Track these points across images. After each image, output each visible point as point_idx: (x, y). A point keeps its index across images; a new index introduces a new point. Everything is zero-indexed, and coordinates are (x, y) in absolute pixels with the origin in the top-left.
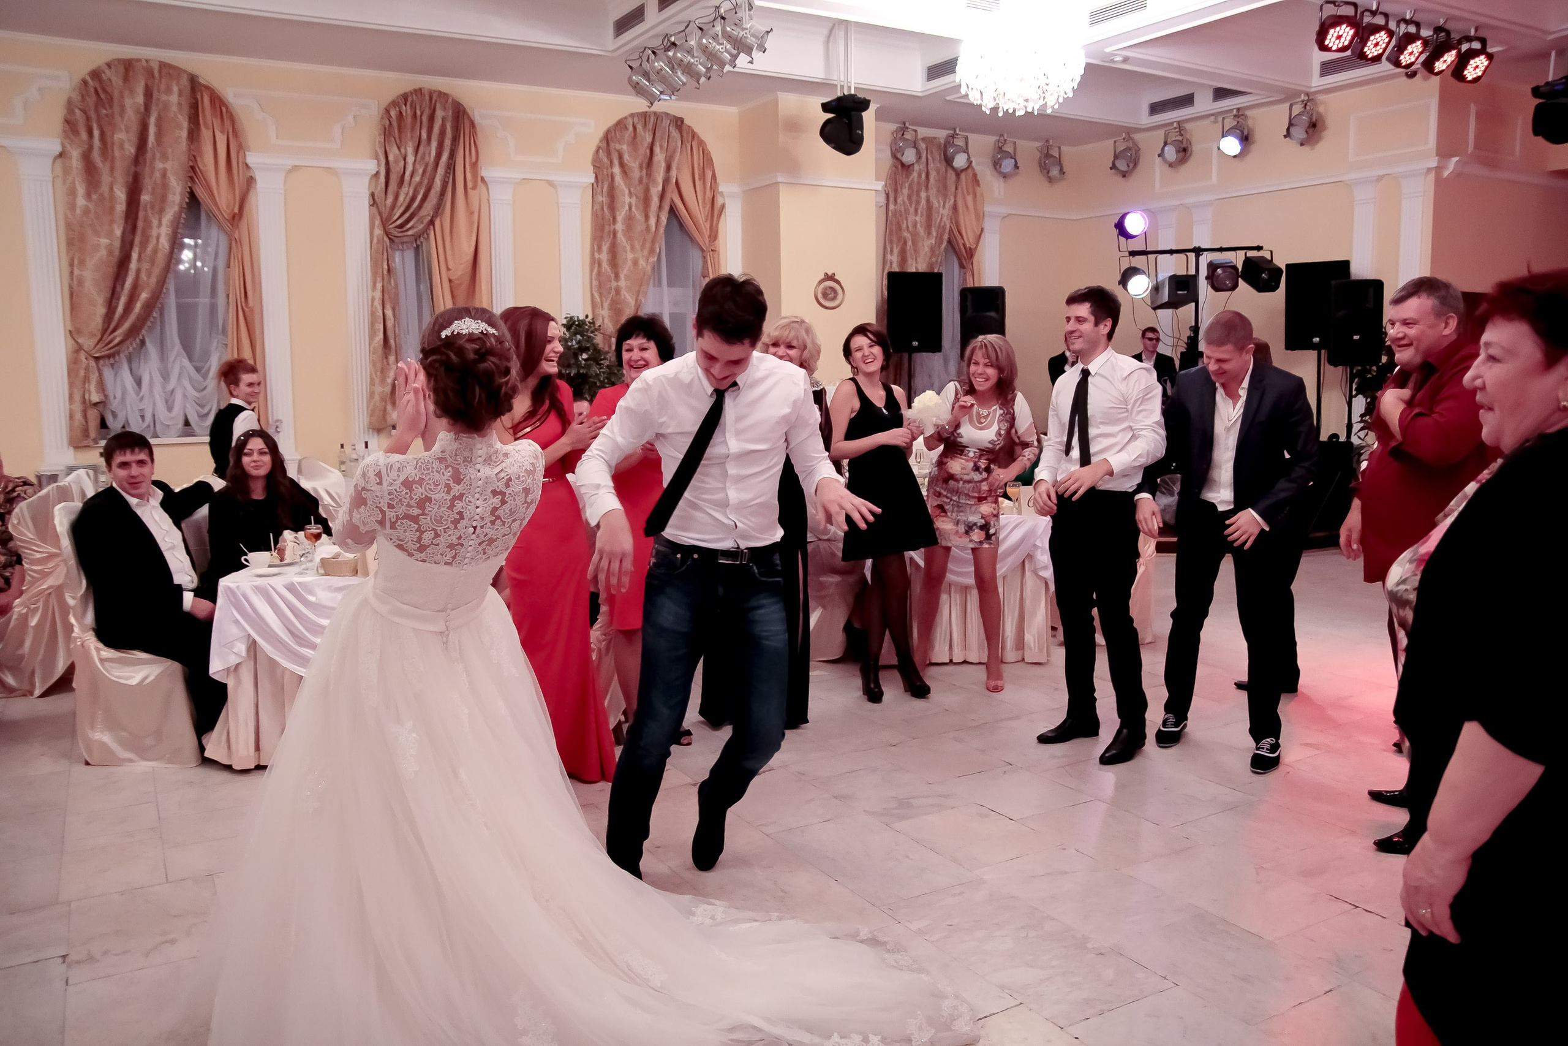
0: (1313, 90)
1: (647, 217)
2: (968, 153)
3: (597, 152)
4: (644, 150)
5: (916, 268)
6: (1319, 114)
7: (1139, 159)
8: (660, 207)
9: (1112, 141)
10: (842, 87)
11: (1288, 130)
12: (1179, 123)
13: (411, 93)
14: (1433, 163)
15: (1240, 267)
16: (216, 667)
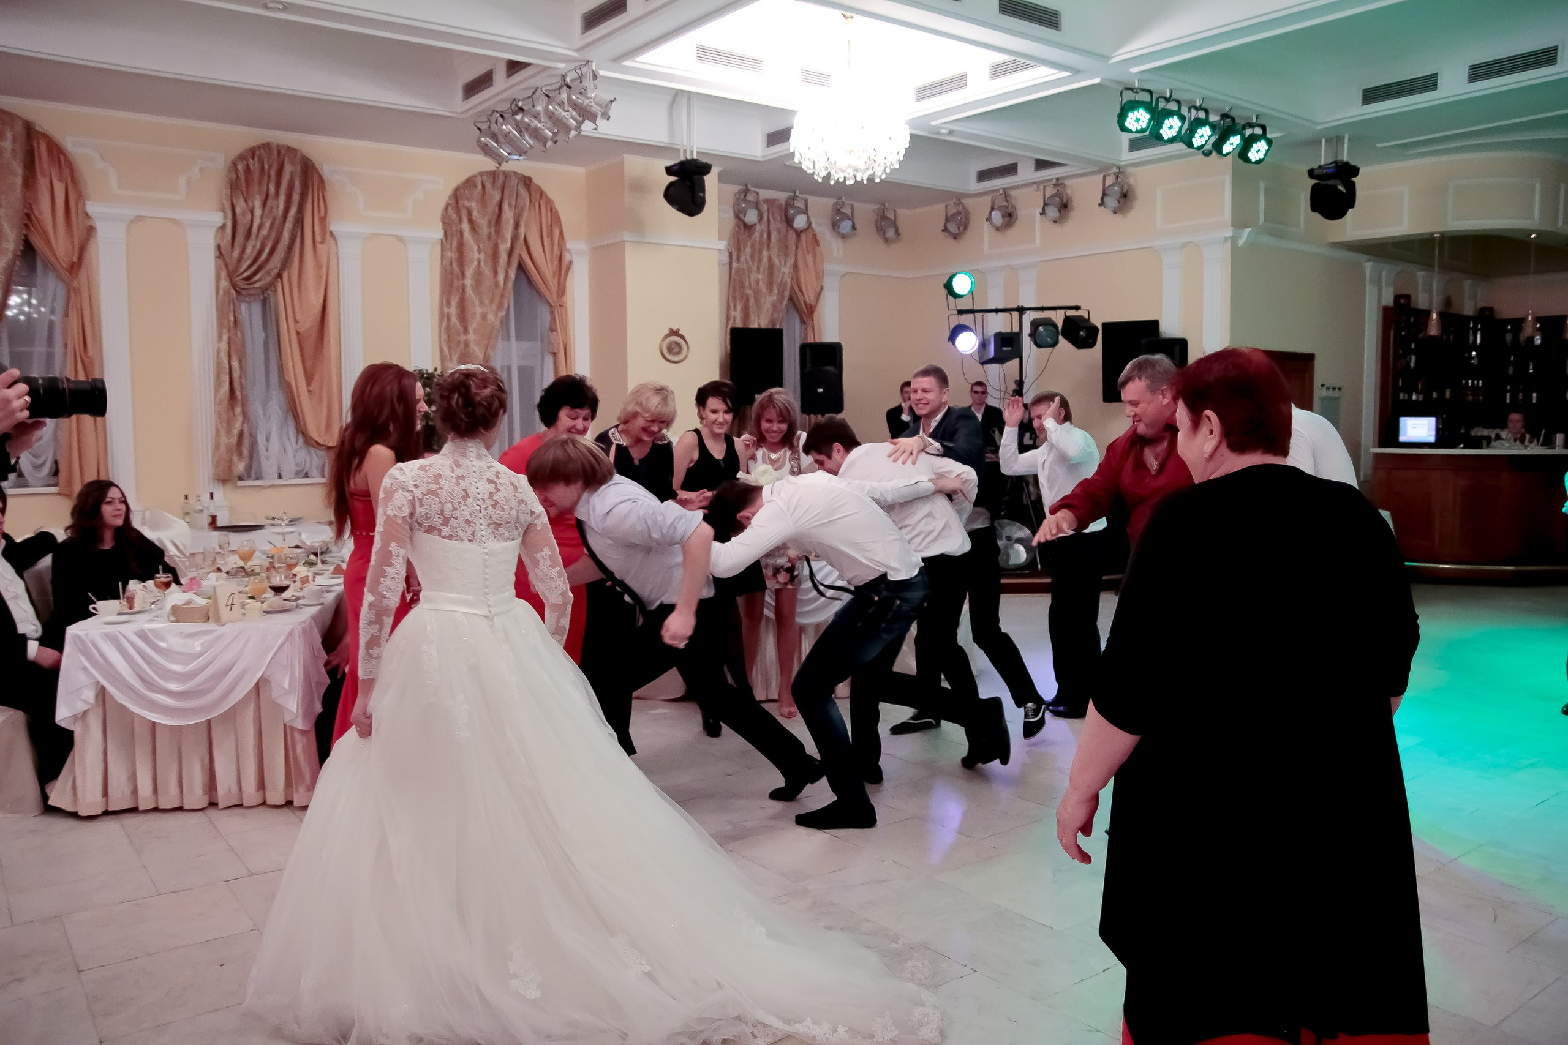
0: (1122, 164)
1: (495, 273)
2: (808, 217)
3: (446, 208)
4: (492, 207)
5: (759, 324)
6: (1129, 185)
7: (968, 223)
8: (509, 264)
9: (943, 206)
10: (685, 151)
11: (1102, 199)
12: (1005, 190)
13: (259, 147)
14: (1229, 232)
15: (1060, 325)
16: (63, 715)
